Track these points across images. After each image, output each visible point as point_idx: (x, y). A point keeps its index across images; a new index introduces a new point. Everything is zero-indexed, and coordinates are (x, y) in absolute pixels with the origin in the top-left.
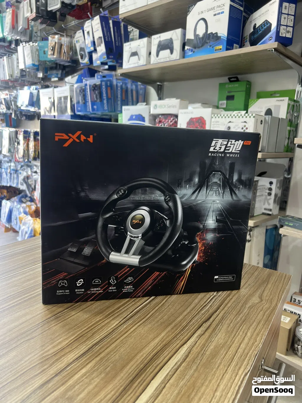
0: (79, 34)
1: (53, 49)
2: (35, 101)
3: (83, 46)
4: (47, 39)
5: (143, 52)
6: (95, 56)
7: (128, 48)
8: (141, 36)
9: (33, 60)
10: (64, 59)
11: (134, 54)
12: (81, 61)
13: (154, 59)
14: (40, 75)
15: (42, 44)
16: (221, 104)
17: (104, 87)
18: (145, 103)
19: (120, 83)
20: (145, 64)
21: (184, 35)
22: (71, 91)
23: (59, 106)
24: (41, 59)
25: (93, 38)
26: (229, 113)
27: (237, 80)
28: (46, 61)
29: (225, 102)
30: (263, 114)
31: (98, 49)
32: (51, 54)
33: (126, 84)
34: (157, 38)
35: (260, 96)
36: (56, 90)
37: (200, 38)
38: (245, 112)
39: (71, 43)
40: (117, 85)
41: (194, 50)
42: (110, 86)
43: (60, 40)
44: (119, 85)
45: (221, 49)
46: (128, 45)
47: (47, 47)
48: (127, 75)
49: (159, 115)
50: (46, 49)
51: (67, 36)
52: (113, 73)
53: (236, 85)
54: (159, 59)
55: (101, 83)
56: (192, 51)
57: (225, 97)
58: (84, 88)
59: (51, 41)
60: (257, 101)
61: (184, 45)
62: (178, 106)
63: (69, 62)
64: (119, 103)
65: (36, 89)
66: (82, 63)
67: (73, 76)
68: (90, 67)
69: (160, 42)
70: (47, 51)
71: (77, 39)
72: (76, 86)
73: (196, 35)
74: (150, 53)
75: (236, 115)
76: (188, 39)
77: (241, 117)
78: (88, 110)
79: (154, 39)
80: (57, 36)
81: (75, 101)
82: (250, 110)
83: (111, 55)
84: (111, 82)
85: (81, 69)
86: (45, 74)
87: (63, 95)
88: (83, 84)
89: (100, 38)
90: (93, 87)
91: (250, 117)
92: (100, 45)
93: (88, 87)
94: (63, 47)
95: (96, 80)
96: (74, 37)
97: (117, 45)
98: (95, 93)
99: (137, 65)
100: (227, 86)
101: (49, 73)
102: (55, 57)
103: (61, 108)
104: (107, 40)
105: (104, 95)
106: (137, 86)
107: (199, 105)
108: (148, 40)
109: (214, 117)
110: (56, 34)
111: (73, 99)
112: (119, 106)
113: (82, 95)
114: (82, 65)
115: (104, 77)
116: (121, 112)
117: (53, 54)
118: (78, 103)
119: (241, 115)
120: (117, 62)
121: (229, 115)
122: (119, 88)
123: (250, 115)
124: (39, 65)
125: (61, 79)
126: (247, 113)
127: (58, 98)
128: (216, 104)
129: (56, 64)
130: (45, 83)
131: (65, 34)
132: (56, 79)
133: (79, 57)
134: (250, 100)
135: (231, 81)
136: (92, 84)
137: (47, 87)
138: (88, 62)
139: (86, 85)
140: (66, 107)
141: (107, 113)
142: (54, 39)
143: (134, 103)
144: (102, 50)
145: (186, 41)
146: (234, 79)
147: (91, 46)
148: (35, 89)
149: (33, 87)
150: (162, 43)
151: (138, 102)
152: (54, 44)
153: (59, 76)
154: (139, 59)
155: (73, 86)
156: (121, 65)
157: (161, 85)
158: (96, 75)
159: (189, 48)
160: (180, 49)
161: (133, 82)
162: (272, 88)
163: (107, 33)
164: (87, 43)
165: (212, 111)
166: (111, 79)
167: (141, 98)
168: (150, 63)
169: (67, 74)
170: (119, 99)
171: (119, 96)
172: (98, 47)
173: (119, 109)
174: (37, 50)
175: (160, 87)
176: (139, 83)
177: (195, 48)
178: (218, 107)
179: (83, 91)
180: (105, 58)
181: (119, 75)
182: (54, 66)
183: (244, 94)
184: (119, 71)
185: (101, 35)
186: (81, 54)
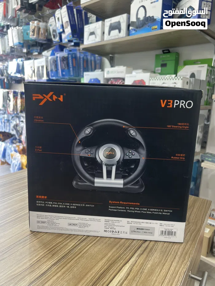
0: (52, 20)
1: (33, 31)
2: (21, 70)
3: (55, 29)
4: (28, 24)
5: (99, 32)
6: (63, 36)
7: (87, 29)
8: (97, 20)
9: (19, 40)
10: (42, 39)
11: (92, 33)
12: (53, 39)
13: (106, 37)
14: (25, 50)
15: (26, 27)
16: (157, 70)
17: (70, 58)
18: (100, 70)
19: (82, 55)
20: (100, 40)
21: (129, 18)
22: (47, 61)
23: (38, 73)
24: (25, 39)
25: (62, 22)
26: (163, 76)
27: (169, 52)
28: (28, 40)
29: (160, 68)
30: (188, 77)
31: (66, 30)
32: (32, 35)
33: (87, 56)
34: (109, 21)
35: (186, 63)
36: (36, 61)
37: (140, 21)
38: (175, 75)
39: (46, 26)
40: (80, 57)
41: (136, 29)
42: (75, 58)
43: (39, 24)
44: (82, 57)
45: (156, 28)
46: (88, 27)
47: (29, 29)
48: (87, 50)
49: (111, 78)
50: (28, 32)
51: (44, 21)
52: (77, 48)
53: (168, 55)
54: (110, 37)
55: (68, 56)
56: (135, 30)
57: (160, 65)
58: (56, 59)
59: (32, 25)
60: (184, 67)
61: (129, 26)
62: (125, 72)
63: (45, 41)
64: (82, 70)
65: (22, 61)
66: (55, 41)
67: (48, 50)
68: (60, 44)
69: (111, 24)
70: (29, 33)
71: (51, 24)
72: (50, 58)
73: (138, 19)
74: (104, 33)
75: (168, 78)
76: (132, 22)
77: (172, 79)
78: (59, 76)
79: (107, 22)
80: (36, 22)
81: (49, 69)
82: (178, 74)
83: (76, 35)
84: (75, 54)
85: (54, 46)
86: (29, 50)
87: (40, 65)
88: (55, 57)
89: (67, 22)
90: (62, 58)
91: (179, 79)
92: (67, 27)
93: (59, 59)
94: (40, 30)
95: (64, 54)
96: (48, 22)
97: (80, 27)
98: (64, 63)
99: (94, 42)
100: (161, 56)
101: (31, 49)
102: (34, 37)
103: (39, 74)
104: (72, 23)
105: (71, 64)
106: (95, 58)
107: (140, 71)
108: (102, 23)
109: (152, 80)
110: (36, 20)
111: (48, 68)
112: (82, 72)
113: (54, 64)
114: (54, 43)
115: (70, 51)
116: (83, 76)
117: (34, 35)
118: (52, 70)
119: (172, 78)
120: (80, 40)
121: (163, 78)
122: (82, 59)
123: (179, 78)
124: (23, 44)
125: (40, 53)
126: (176, 76)
127: (37, 67)
128: (153, 70)
129: (36, 42)
130: (28, 56)
131: (41, 20)
132: (36, 53)
133: (52, 37)
134: (179, 67)
135: (164, 53)
136: (62, 56)
137: (30, 59)
138: (59, 40)
139: (57, 57)
140: (43, 74)
141: (73, 77)
142: (34, 24)
143: (93, 70)
144: (68, 31)
145: (130, 23)
146: (167, 51)
147: (61, 28)
148: (20, 61)
149: (20, 59)
150: (113, 25)
151: (95, 69)
152: (34, 27)
153: (39, 51)
154: (96, 37)
155: (48, 58)
156: (83, 43)
157: (112, 57)
158: (64, 50)
159: (132, 28)
160: (126, 29)
161: (92, 55)
162: (195, 57)
163: (72, 18)
164: (57, 26)
165: (150, 75)
166: (75, 52)
167: (98, 66)
168: (104, 40)
169: (44, 49)
170: (82, 67)
171: (82, 65)
172: (66, 28)
173: (82, 75)
174: (22, 32)
175: (112, 58)
176: (97, 55)
177: (137, 28)
178: (154, 72)
179: (55, 62)
180: (70, 37)
181: (81, 49)
182: (35, 43)
183: (174, 62)
184: (82, 47)
185: (68, 20)
186: (54, 34)
